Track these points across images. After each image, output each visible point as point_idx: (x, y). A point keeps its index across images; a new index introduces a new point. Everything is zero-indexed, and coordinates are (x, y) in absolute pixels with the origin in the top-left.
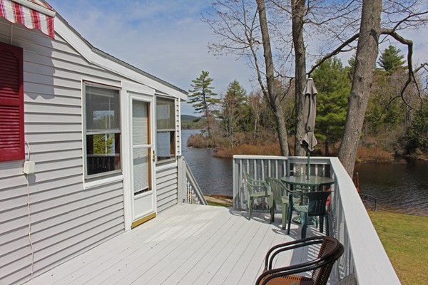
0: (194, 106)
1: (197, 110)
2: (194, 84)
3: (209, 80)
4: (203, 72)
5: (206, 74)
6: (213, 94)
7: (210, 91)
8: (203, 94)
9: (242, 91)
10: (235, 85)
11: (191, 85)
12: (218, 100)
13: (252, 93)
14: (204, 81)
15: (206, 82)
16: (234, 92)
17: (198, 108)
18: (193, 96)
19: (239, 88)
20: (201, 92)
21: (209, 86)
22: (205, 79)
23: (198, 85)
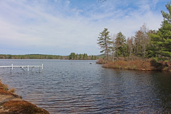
0: (101, 44)
1: (102, 47)
2: (101, 34)
3: (108, 32)
4: (105, 29)
5: (106, 30)
6: (110, 39)
7: (108, 38)
8: (105, 39)
9: (124, 37)
10: (120, 34)
11: (99, 35)
12: (112, 42)
13: (128, 38)
14: (105, 33)
15: (106, 33)
16: (120, 37)
17: (103, 46)
18: (100, 40)
19: (122, 35)
20: (104, 38)
21: (107, 35)
22: (106, 32)
23: (103, 35)
